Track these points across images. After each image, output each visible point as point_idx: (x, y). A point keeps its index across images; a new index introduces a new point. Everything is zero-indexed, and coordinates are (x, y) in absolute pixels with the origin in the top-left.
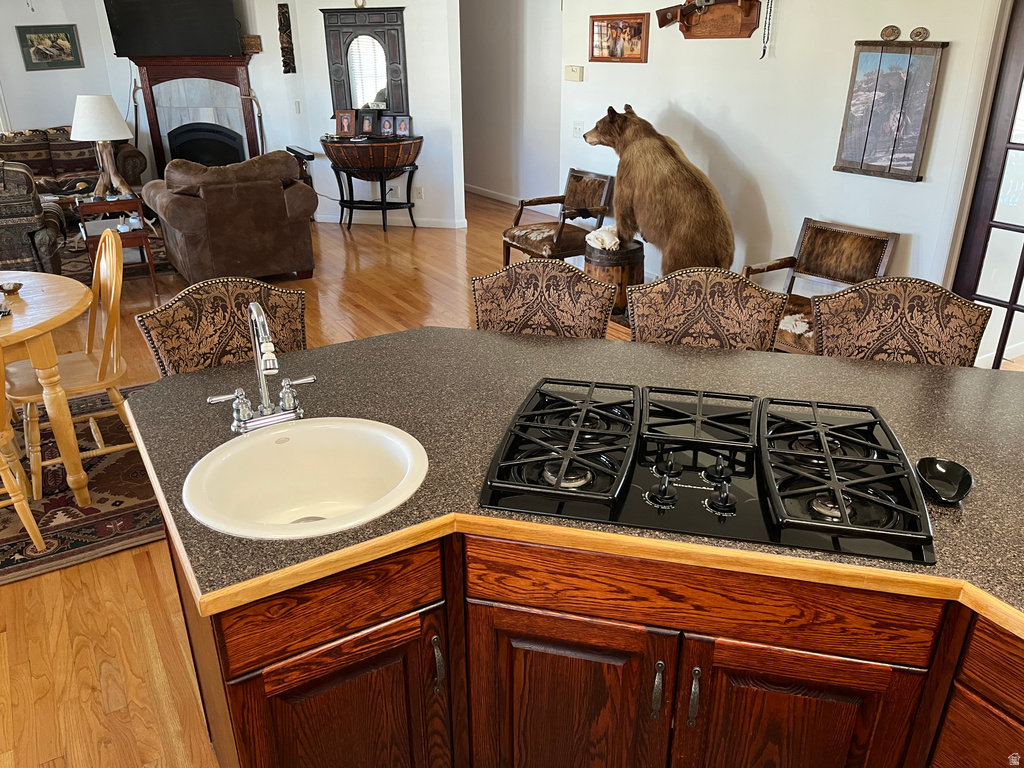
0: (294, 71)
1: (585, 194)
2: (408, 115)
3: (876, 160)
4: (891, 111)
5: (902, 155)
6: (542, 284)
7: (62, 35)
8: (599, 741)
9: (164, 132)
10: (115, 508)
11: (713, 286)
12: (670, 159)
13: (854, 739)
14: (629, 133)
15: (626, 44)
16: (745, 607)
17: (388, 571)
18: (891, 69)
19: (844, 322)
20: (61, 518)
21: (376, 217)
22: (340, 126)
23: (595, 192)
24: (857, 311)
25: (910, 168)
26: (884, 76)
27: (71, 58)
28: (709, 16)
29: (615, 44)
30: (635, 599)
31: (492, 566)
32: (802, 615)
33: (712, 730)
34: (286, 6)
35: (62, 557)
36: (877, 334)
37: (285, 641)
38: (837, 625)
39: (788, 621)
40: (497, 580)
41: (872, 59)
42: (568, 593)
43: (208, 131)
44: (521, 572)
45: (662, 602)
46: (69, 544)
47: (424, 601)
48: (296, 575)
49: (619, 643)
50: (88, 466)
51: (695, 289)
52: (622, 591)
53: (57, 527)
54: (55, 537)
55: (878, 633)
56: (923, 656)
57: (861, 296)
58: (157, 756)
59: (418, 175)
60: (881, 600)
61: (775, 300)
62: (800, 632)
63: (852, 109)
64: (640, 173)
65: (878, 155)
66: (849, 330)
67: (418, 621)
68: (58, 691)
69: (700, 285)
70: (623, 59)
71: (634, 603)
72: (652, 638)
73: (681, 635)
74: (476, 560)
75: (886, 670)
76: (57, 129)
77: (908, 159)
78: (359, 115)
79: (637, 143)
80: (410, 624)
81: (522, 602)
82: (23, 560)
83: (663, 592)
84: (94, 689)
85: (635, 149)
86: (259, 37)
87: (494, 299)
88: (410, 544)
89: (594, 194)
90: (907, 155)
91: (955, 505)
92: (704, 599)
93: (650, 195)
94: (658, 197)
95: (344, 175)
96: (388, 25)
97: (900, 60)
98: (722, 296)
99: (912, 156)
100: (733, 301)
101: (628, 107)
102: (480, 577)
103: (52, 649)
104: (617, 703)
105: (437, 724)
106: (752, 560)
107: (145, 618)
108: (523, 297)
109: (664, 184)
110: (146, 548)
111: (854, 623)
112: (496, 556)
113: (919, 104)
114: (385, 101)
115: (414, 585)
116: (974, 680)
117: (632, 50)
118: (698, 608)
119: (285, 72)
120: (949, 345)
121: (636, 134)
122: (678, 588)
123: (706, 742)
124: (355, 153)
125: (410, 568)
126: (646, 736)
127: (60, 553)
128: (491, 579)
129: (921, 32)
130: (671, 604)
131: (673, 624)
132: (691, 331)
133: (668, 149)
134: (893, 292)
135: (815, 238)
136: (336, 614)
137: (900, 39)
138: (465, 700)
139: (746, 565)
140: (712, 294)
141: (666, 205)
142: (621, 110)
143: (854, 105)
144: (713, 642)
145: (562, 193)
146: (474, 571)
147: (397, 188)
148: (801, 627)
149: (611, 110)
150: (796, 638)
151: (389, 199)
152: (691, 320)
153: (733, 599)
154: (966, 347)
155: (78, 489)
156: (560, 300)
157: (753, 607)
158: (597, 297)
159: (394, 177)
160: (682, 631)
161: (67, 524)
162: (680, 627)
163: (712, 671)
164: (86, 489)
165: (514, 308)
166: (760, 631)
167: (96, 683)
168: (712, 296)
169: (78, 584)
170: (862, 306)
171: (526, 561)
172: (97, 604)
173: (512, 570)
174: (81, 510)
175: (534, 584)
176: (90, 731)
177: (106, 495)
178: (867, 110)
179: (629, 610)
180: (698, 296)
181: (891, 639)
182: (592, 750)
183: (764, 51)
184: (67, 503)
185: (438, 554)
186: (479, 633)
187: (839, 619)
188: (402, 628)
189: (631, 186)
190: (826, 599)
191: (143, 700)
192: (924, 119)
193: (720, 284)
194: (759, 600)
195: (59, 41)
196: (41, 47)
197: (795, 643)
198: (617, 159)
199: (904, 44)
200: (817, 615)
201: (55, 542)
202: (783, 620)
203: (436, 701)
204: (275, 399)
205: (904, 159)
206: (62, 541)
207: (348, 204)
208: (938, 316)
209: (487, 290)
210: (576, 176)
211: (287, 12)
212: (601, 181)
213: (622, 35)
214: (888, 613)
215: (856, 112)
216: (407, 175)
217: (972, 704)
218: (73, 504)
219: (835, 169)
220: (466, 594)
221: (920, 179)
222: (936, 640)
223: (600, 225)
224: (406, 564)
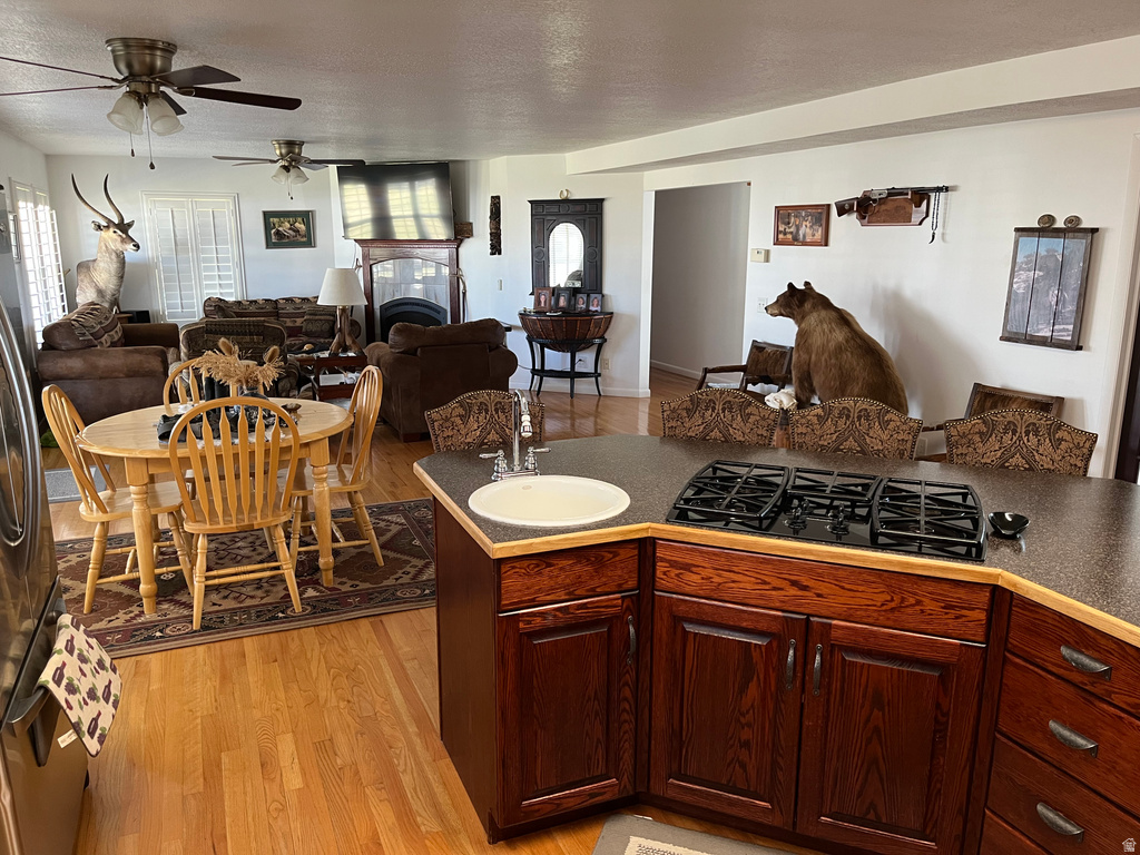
0: (500, 253)
1: (766, 364)
2: (601, 293)
3: (1039, 331)
4: (1049, 288)
5: (1062, 327)
6: (719, 407)
7: (300, 219)
8: (748, 712)
9: (377, 306)
10: (352, 589)
11: (860, 411)
12: (846, 329)
13: (938, 706)
14: (807, 306)
15: (808, 230)
16: (852, 594)
17: (603, 557)
18: (1048, 251)
19: (970, 443)
20: (311, 593)
21: (564, 385)
22: (538, 302)
23: (777, 361)
24: (981, 434)
25: (1069, 338)
26: (1042, 258)
27: (304, 239)
28: (883, 207)
29: (798, 230)
30: (775, 589)
31: (673, 564)
32: (892, 600)
33: (832, 700)
34: (498, 197)
35: (315, 618)
36: (999, 453)
37: (536, 593)
38: (918, 608)
39: (883, 605)
40: (677, 575)
41: (1029, 244)
42: (727, 585)
43: (413, 304)
44: (694, 569)
45: (793, 591)
46: (319, 609)
47: (625, 586)
48: (548, 542)
49: (763, 626)
50: (336, 553)
51: (845, 413)
52: (765, 583)
53: (309, 598)
54: (308, 604)
55: (946, 613)
56: (981, 631)
57: (984, 422)
58: (400, 745)
59: (606, 347)
60: (946, 587)
61: (911, 424)
62: (892, 614)
63: (1015, 286)
64: (817, 340)
65: (1040, 327)
66: (975, 449)
67: (620, 601)
68: (322, 702)
69: (849, 411)
70: (805, 244)
71: (774, 593)
72: (787, 622)
73: (808, 619)
74: (663, 560)
75: (955, 644)
76: (287, 299)
77: (1068, 330)
78: (556, 292)
79: (815, 314)
80: (615, 602)
81: (693, 593)
82: (285, 617)
83: (794, 583)
84: (349, 701)
85: (812, 319)
86: (471, 224)
87: (679, 418)
88: (619, 539)
89: (776, 363)
90: (1066, 327)
91: (1013, 537)
92: (824, 588)
93: (826, 360)
94: (833, 361)
95: (537, 347)
96: (588, 214)
97: (1057, 244)
98: (868, 420)
99: (1071, 327)
100: (877, 424)
101: (807, 284)
102: (665, 573)
103: (314, 675)
104: (762, 676)
105: (627, 692)
106: (855, 555)
107: (383, 662)
108: (703, 417)
109: (839, 349)
110: (379, 618)
111: (929, 605)
112: (677, 557)
113: (1073, 280)
114: (581, 280)
115: (619, 573)
116: (1016, 646)
117: (813, 235)
118: (819, 595)
119: (492, 254)
120: (1061, 464)
121: (814, 307)
122: (805, 581)
123: (828, 711)
124: (550, 326)
125: (617, 558)
126: (782, 706)
127: (313, 614)
128: (673, 575)
129: (1073, 222)
130: (800, 593)
131: (801, 610)
132: (842, 447)
133: (844, 319)
134: (1012, 419)
135: (985, 401)
136: (568, 581)
137: (1056, 226)
138: (648, 679)
139: (851, 559)
140: (859, 418)
141: (840, 368)
142: (801, 286)
143: (1017, 282)
144: (830, 624)
145: (744, 363)
146: (661, 568)
147: (586, 360)
148: (893, 609)
149: (791, 286)
150: (888, 619)
151: (577, 369)
152: (842, 438)
153: (843, 588)
154: (1076, 465)
155: (326, 570)
156: (733, 420)
157: (858, 594)
158: (763, 418)
159: (584, 349)
160: (809, 615)
161: (316, 597)
162: (806, 611)
163: (831, 649)
164: (331, 572)
165: (695, 427)
166: (863, 613)
167: (350, 698)
168: (859, 419)
169: (329, 636)
170: (985, 430)
171: (698, 560)
172: (345, 650)
173: (688, 567)
174: (326, 588)
175: (703, 578)
176: (349, 727)
177: (344, 580)
178: (1028, 287)
179: (770, 598)
180: (848, 418)
181: (957, 618)
182: (742, 720)
183: (933, 237)
184: (316, 583)
185: (636, 552)
186: (661, 619)
187: (919, 603)
188: (609, 603)
189: (809, 352)
190: (907, 586)
191: (387, 711)
192: (1080, 295)
193: (866, 410)
194: (861, 588)
195: (297, 224)
196: (280, 229)
197: (889, 623)
198: (796, 329)
199: (1059, 230)
200: (903, 600)
201: (309, 608)
202: (879, 604)
203: (628, 672)
204: (522, 461)
205: (1064, 330)
206: (314, 607)
207: (540, 372)
208: (1050, 440)
209: (673, 411)
210: (757, 348)
211: (499, 203)
212: (781, 353)
213: (804, 223)
214: (952, 597)
215: (1018, 289)
216: (595, 348)
217: (1016, 665)
218: (319, 584)
219: (1002, 339)
220: (654, 589)
221: (1079, 348)
222: (989, 619)
223: (779, 390)
224: (615, 555)
